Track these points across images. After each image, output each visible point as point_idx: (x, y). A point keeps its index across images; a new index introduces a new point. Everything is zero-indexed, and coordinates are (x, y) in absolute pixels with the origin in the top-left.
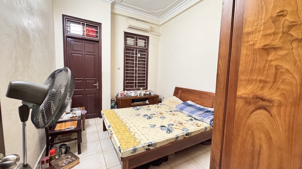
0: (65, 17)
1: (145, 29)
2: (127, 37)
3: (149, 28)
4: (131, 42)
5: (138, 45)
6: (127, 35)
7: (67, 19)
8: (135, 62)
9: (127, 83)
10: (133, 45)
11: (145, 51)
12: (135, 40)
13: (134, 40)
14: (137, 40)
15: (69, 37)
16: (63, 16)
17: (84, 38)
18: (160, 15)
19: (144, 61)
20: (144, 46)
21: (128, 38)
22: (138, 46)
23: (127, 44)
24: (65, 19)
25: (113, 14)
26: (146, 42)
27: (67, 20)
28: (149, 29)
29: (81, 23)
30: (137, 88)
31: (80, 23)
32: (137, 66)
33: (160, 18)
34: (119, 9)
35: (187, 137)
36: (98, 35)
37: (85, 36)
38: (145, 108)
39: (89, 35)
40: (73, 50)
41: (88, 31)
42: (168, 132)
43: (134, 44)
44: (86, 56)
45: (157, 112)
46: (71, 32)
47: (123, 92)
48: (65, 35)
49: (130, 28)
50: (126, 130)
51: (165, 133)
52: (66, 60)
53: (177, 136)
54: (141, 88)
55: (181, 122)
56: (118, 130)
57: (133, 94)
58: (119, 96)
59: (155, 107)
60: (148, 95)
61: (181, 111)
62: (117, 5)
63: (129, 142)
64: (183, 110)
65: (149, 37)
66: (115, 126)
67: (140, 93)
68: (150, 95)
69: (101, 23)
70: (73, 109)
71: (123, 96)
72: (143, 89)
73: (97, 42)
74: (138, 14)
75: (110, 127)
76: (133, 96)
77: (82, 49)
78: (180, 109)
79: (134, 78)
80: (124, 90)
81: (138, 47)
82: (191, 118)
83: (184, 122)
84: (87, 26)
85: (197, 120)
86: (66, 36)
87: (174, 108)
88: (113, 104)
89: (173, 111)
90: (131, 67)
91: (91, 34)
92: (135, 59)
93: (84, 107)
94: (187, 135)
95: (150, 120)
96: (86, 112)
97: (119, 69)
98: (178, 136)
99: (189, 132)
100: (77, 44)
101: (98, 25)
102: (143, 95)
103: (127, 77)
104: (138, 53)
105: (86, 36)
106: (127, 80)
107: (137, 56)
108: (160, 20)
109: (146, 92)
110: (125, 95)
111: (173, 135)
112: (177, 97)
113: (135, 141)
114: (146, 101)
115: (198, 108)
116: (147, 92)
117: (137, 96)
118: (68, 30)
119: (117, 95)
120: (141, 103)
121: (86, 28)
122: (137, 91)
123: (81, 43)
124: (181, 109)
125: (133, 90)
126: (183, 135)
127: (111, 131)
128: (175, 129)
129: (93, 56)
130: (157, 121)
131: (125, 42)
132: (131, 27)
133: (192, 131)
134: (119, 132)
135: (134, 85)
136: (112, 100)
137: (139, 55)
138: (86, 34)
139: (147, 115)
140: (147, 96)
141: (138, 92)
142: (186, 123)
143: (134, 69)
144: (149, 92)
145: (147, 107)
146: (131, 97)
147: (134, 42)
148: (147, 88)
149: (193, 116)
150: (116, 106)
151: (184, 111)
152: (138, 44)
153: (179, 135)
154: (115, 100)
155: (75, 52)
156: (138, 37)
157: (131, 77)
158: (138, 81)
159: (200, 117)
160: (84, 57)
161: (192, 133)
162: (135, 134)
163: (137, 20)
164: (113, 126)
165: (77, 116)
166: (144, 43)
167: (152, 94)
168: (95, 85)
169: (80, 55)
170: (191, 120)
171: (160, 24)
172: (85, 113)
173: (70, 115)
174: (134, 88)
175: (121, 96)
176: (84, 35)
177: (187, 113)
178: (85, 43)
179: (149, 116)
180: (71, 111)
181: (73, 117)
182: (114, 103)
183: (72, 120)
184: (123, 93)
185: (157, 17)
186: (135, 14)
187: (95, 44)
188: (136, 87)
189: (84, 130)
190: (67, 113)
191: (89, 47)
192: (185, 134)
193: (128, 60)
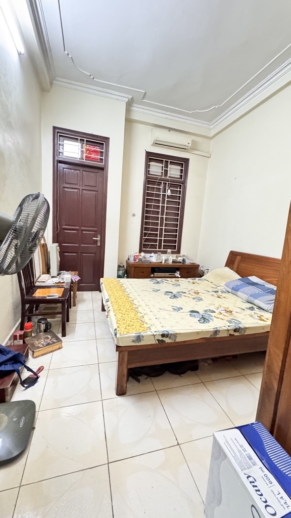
0: (57, 131)
1: (183, 145)
2: (151, 160)
3: (190, 143)
4: (156, 169)
5: (168, 175)
6: (151, 157)
7: (60, 134)
8: (161, 205)
9: (146, 240)
10: (160, 174)
11: (180, 185)
12: (164, 166)
13: (162, 167)
14: (166, 166)
15: (61, 162)
16: (55, 128)
17: (82, 163)
18: (212, 117)
19: (178, 203)
20: (179, 177)
21: (152, 163)
22: (169, 177)
23: (150, 173)
24: (56, 133)
25: (129, 122)
26: (183, 169)
27: (60, 136)
28: (190, 145)
29: (79, 138)
30: (162, 249)
32: (165, 211)
33: (212, 123)
34: (138, 113)
35: (236, 334)
36: (103, 158)
37: (84, 160)
38: (170, 282)
39: (90, 157)
40: (66, 183)
41: (88, 152)
42: (203, 321)
43: (162, 173)
44: (85, 192)
45: (189, 289)
46: (65, 154)
47: (137, 254)
48: (56, 159)
49: (156, 144)
50: (132, 309)
51: (196, 322)
52: (56, 198)
53: (216, 329)
54: (169, 251)
55: (230, 309)
56: (120, 307)
57: (154, 258)
58: (132, 261)
59: (189, 282)
60: (181, 262)
61: (234, 292)
62: (136, 105)
63: (133, 325)
64: (237, 291)
65: (189, 159)
66: (116, 301)
67: (168, 258)
68: (183, 263)
69: (109, 138)
70: (61, 272)
71: (137, 261)
72: (172, 251)
73: (101, 170)
74: (170, 119)
75: (108, 301)
76: (153, 263)
77: (79, 181)
78: (233, 289)
79: (158, 233)
80: (140, 251)
81: (168, 178)
82: (251, 305)
83: (235, 310)
84: (87, 143)
85: (263, 310)
86: (57, 160)
87: (222, 286)
88: (121, 273)
89: (220, 292)
90: (154, 212)
91: (92, 156)
92: (161, 199)
93: (77, 272)
94: (235, 330)
95: (175, 299)
96: (78, 278)
97: (134, 215)
98: (218, 329)
99: (241, 326)
100: (72, 173)
101: (105, 140)
102: (170, 262)
103: (146, 229)
104: (167, 188)
105: (86, 160)
106: (145, 234)
107: (166, 194)
108: (212, 126)
109: (177, 257)
110: (140, 260)
111: (209, 326)
112: (232, 269)
113: (142, 326)
114: (175, 272)
115: (269, 289)
116: (179, 258)
117: (161, 262)
118: (61, 150)
119: (128, 259)
120: (167, 274)
121: (85, 147)
122: (162, 255)
123: (78, 171)
124: (235, 290)
125: (155, 252)
126: (228, 330)
127: (108, 308)
128: (215, 319)
129: (95, 193)
130: (187, 303)
131: (147, 169)
132: (157, 142)
133: (247, 326)
134: (120, 310)
135: (158, 244)
136: (119, 266)
137: (169, 193)
138: (86, 157)
139: (172, 293)
140: (178, 264)
141: (164, 257)
142: (239, 312)
143: (160, 216)
144: (182, 258)
145: (174, 281)
146: (150, 263)
147: (162, 170)
148: (179, 252)
149: (257, 302)
150: (126, 275)
151: (239, 293)
152: (168, 172)
153: (221, 329)
154: (125, 267)
155: (68, 186)
156: (169, 161)
157: (153, 230)
158: (164, 237)
159: (269, 305)
160: (81, 193)
161: (246, 328)
162: (145, 317)
163: (170, 129)
164: (113, 300)
165: (66, 282)
166: (179, 171)
167: (188, 262)
168: (96, 239)
169: (76, 191)
170: (252, 309)
171: (211, 136)
172: (77, 280)
173: (56, 280)
174: (157, 249)
175: (135, 260)
176: (82, 158)
177: (245, 297)
178: (83, 171)
179: (174, 293)
180: (58, 275)
181: (58, 283)
182: (122, 270)
183: (58, 286)
184: (137, 256)
185: (206, 123)
186: (167, 118)
187: (98, 173)
188: (160, 247)
189: (75, 305)
190: (53, 277)
191: (90, 177)
192: (232, 328)
193: (149, 201)
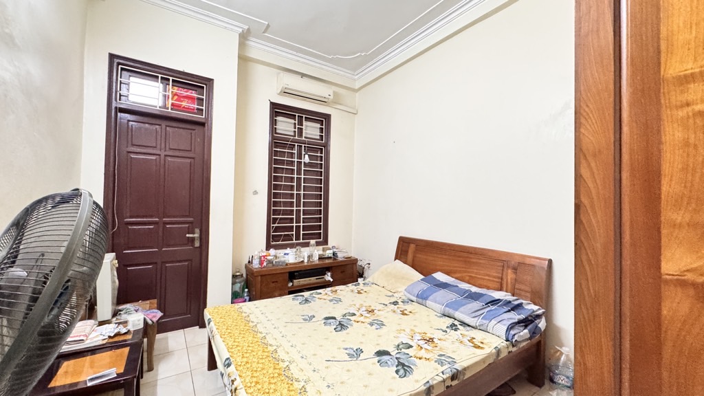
0: (116, 61)
1: (321, 97)
2: (278, 114)
3: (332, 95)
4: (286, 126)
5: (304, 135)
6: (277, 110)
7: (120, 65)
8: (296, 176)
9: (277, 229)
10: (292, 134)
11: (321, 148)
12: (297, 122)
13: (295, 124)
14: (301, 123)
15: (123, 111)
16: (112, 57)
17: (165, 114)
18: (356, 66)
19: (319, 173)
20: (318, 137)
21: (279, 118)
22: (305, 137)
23: (278, 131)
24: (115, 64)
25: (243, 60)
26: (324, 127)
27: (122, 69)
28: (331, 97)
29: (160, 76)
30: (301, 241)
31: (157, 77)
32: (303, 184)
33: (357, 73)
34: (257, 49)
35: (455, 383)
36: (204, 108)
37: (170, 110)
38: (325, 297)
39: (179, 106)
40: (133, 145)
41: (176, 97)
42: (402, 372)
43: (295, 132)
44: (169, 159)
45: (358, 306)
46: (131, 98)
47: (265, 254)
48: (114, 105)
49: (285, 93)
50: (279, 374)
51: (394, 378)
52: (112, 169)
53: (428, 385)
54: (313, 242)
55: (429, 336)
56: (255, 375)
57: (290, 256)
58: (256, 264)
59: (352, 291)
60: (331, 258)
61: (420, 300)
62: (254, 40)
64: (426, 299)
65: (330, 115)
66: (245, 360)
67: (310, 254)
68: (335, 259)
69: (212, 80)
70: (120, 308)
71: (265, 264)
72: (316, 242)
73: (200, 126)
74: (304, 63)
75: (229, 365)
76: (290, 264)
77: (159, 142)
78: (417, 296)
79: (294, 217)
80: (268, 247)
81: (304, 139)
82: (451, 321)
83: (437, 335)
84: (175, 84)
85: (469, 326)
86: (116, 108)
87: (401, 293)
88: (238, 287)
89: (400, 303)
90: (286, 187)
91: (184, 104)
92: (295, 168)
93: (155, 301)
94: (453, 378)
95: (344, 332)
96: (160, 314)
97: (255, 193)
98: (431, 383)
99: (459, 366)
100: (146, 129)
101: (207, 83)
102: (316, 258)
103: (275, 212)
104: (303, 153)
105: (172, 109)
106: (275, 220)
107: (303, 161)
108: (357, 77)
109: (324, 250)
110: (270, 262)
111: (417, 381)
112: (405, 263)
114: (325, 274)
115: (467, 291)
116: (328, 252)
117: (303, 262)
118: (124, 92)
119: (249, 262)
120: (313, 280)
121: (171, 90)
122: (303, 249)
123: (157, 126)
124: (422, 298)
125: (292, 246)
126: (444, 381)
127: (233, 381)
128: (417, 361)
129: (189, 161)
130: (361, 335)
131: (273, 127)
132: (286, 91)
133: (465, 364)
134: (257, 383)
135: (294, 233)
136: (234, 277)
137: (306, 159)
138: (173, 105)
139: (334, 318)
140: (327, 261)
141: (305, 252)
142: (443, 337)
143: (295, 192)
144: (331, 251)
145: (329, 293)
146: (287, 265)
147: (295, 128)
148: (326, 242)
149: (458, 315)
150: (246, 290)
151: (429, 303)
152: (304, 131)
153: (435, 382)
154: (244, 276)
155: (139, 150)
156: (304, 116)
157: (285, 212)
158: (303, 223)
159: (476, 319)
160: (162, 162)
161: (465, 369)
163: (303, 75)
164: (239, 359)
165: (132, 330)
166: (318, 130)
167: (341, 256)
168: (191, 235)
169: (154, 158)
170: (453, 326)
171: (356, 88)
172: (155, 320)
173: (110, 330)
174: (294, 241)
175: (261, 263)
176: (165, 107)
177: (440, 308)
178: (167, 126)
179: (339, 319)
180: (115, 314)
181: (116, 335)
182: (240, 283)
183: (113, 344)
184: (264, 256)
185: (349, 71)
186: (298, 61)
187: (194, 130)
188: (298, 238)
190: (101, 323)
191: (179, 137)
192: (448, 375)
193: (278, 170)
